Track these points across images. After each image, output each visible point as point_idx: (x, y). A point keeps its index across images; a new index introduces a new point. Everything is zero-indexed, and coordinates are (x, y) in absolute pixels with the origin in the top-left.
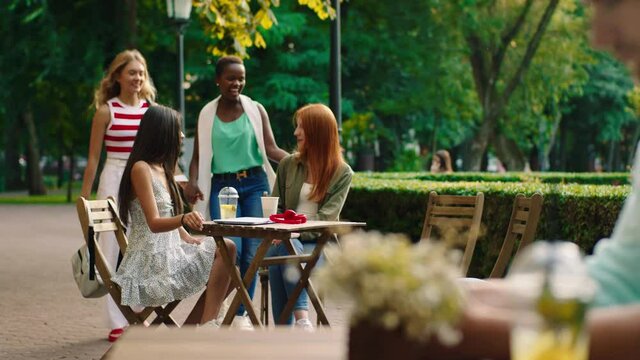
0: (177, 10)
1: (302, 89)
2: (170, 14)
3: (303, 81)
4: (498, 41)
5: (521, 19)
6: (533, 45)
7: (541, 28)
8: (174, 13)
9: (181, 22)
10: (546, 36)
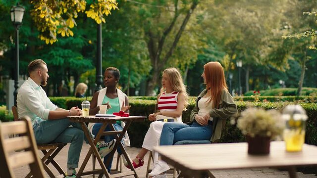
0: (16, 18)
1: (66, 55)
2: (13, 20)
3: (66, 51)
4: (162, 34)
5: (173, 24)
6: (178, 37)
7: (182, 28)
8: (14, 19)
9: (18, 24)
10: (184, 32)
